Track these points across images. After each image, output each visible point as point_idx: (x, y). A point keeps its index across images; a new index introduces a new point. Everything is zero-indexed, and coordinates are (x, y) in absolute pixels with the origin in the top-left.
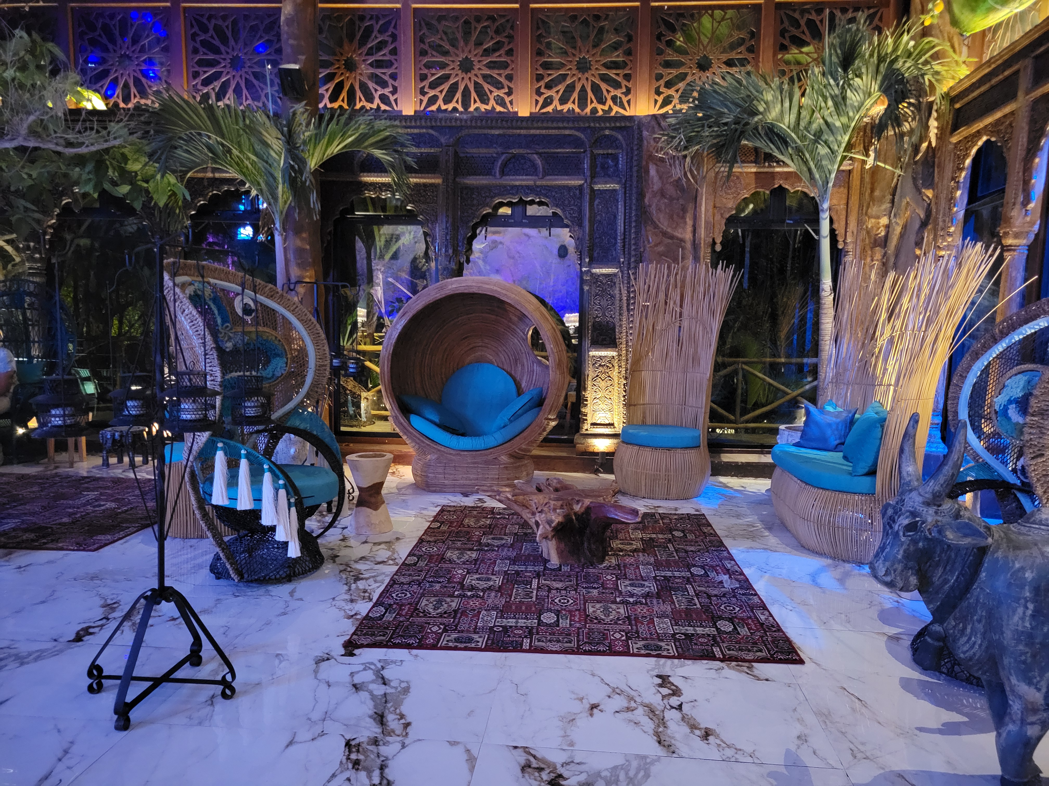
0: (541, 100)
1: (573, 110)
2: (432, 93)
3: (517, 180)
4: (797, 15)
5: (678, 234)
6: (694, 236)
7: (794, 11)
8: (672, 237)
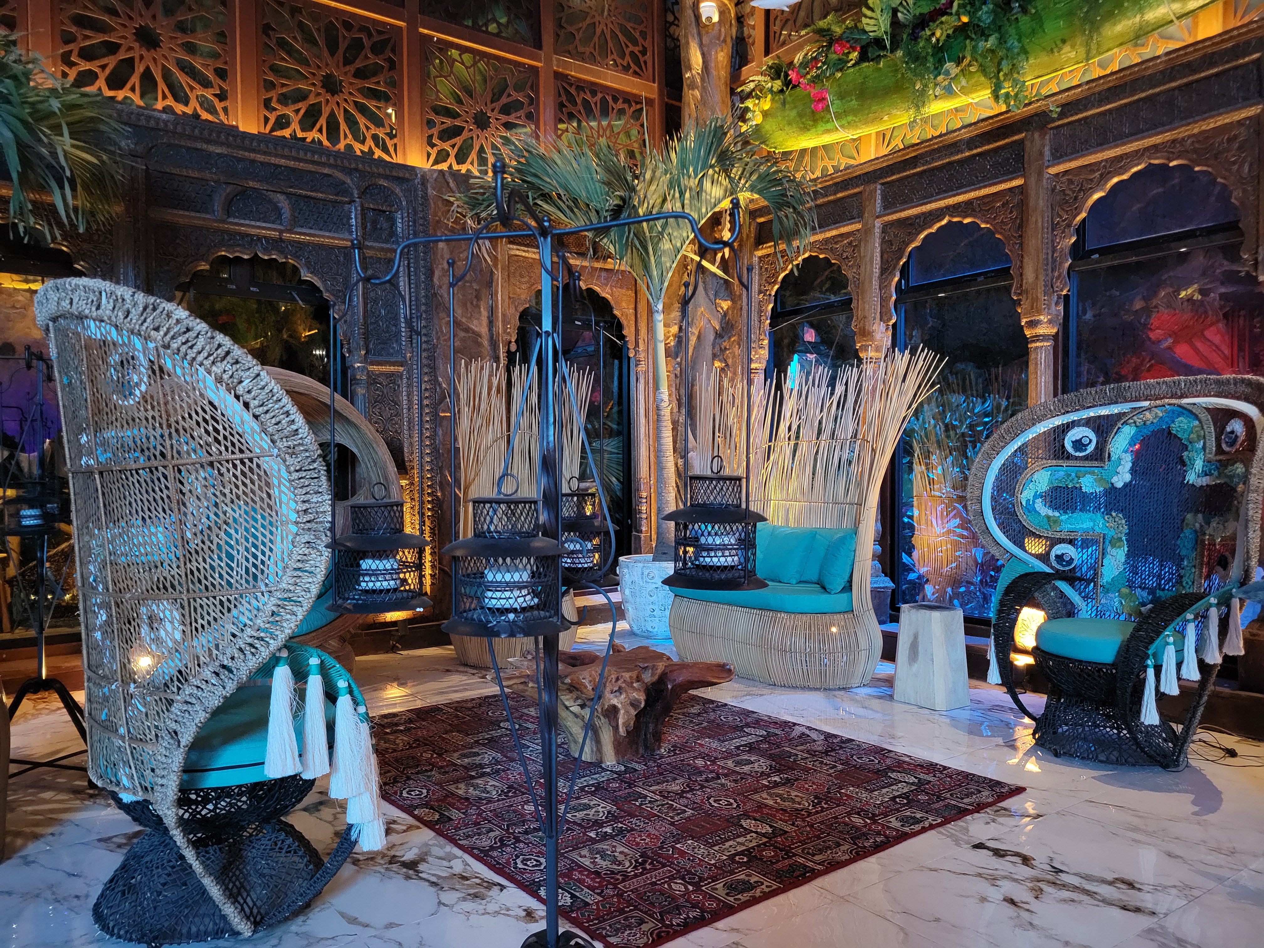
0: (272, 118)
1: (320, 142)
2: (85, 66)
3: (253, 227)
4: (573, 91)
5: (474, 326)
6: (490, 330)
7: (571, 85)
8: (467, 330)
